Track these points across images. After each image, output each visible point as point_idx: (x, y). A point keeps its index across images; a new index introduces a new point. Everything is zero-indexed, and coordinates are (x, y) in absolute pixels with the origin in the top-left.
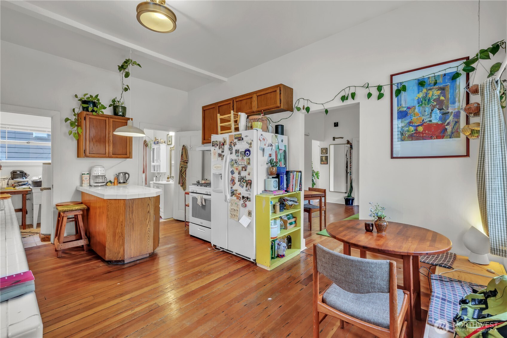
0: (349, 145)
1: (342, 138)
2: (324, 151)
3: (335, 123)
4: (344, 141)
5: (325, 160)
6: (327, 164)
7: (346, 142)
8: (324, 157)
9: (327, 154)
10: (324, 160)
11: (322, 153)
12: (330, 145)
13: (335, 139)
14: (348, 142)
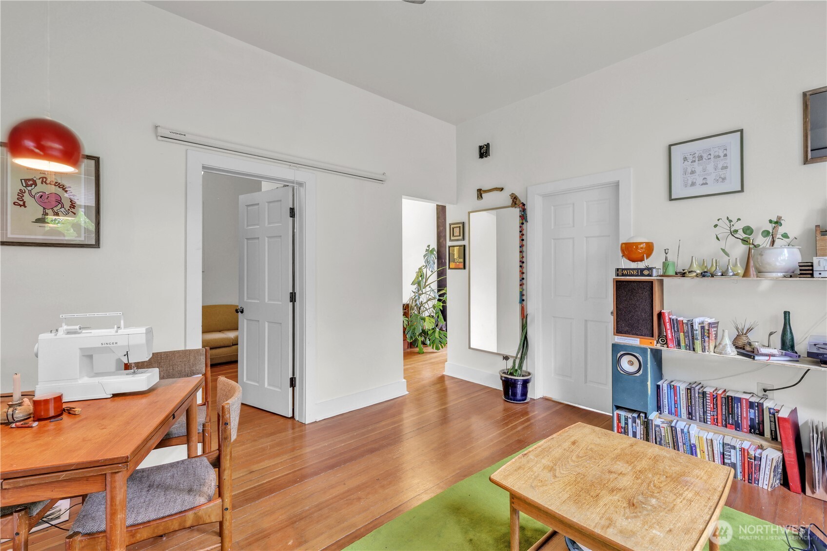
0: (516, 211)
1: (502, 189)
2: (457, 232)
3: (481, 148)
4: (503, 198)
5: (459, 257)
6: (464, 268)
7: (509, 202)
8: (456, 248)
9: (464, 239)
10: (455, 257)
11: (452, 238)
12: (469, 213)
13: (484, 195)
14: (515, 201)
